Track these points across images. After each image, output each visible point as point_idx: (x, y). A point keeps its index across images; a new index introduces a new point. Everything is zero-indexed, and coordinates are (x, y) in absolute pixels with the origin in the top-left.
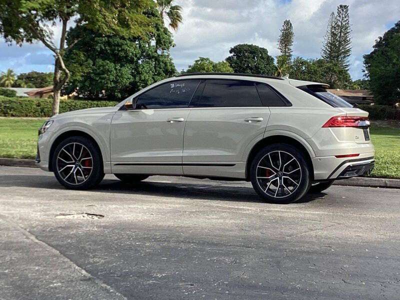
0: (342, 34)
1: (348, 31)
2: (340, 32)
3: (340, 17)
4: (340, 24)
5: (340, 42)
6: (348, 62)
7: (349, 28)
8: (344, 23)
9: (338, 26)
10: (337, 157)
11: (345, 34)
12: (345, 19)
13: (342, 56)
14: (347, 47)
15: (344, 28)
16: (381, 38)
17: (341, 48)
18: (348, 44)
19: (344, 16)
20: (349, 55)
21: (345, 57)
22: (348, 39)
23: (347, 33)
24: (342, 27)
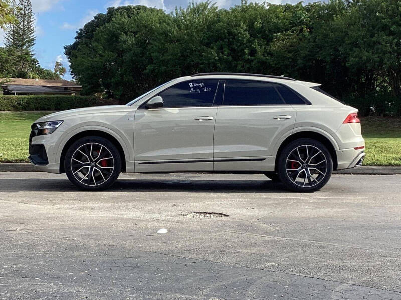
0: (26, 23)
1: (31, 20)
2: (23, 21)
3: (22, 5)
4: (22, 12)
5: (24, 31)
6: (33, 51)
7: (32, 17)
8: (27, 12)
9: (21, 14)
10: (356, 149)
11: (29, 23)
12: (28, 8)
13: (27, 45)
14: (31, 36)
15: (27, 17)
16: (81, 30)
17: (25, 37)
18: (32, 33)
19: (26, 4)
20: (34, 44)
21: (29, 46)
22: (32, 28)
23: (31, 22)
24: (24, 15)
